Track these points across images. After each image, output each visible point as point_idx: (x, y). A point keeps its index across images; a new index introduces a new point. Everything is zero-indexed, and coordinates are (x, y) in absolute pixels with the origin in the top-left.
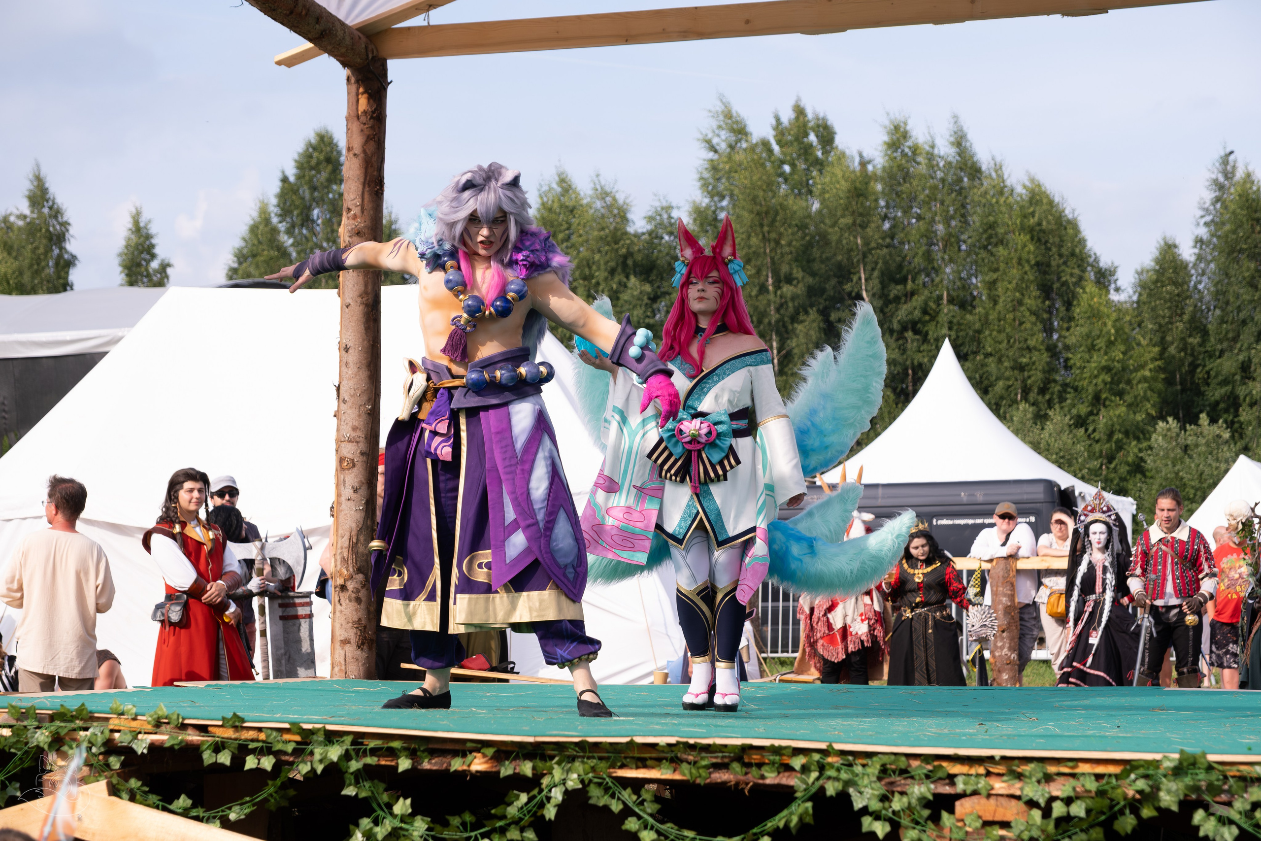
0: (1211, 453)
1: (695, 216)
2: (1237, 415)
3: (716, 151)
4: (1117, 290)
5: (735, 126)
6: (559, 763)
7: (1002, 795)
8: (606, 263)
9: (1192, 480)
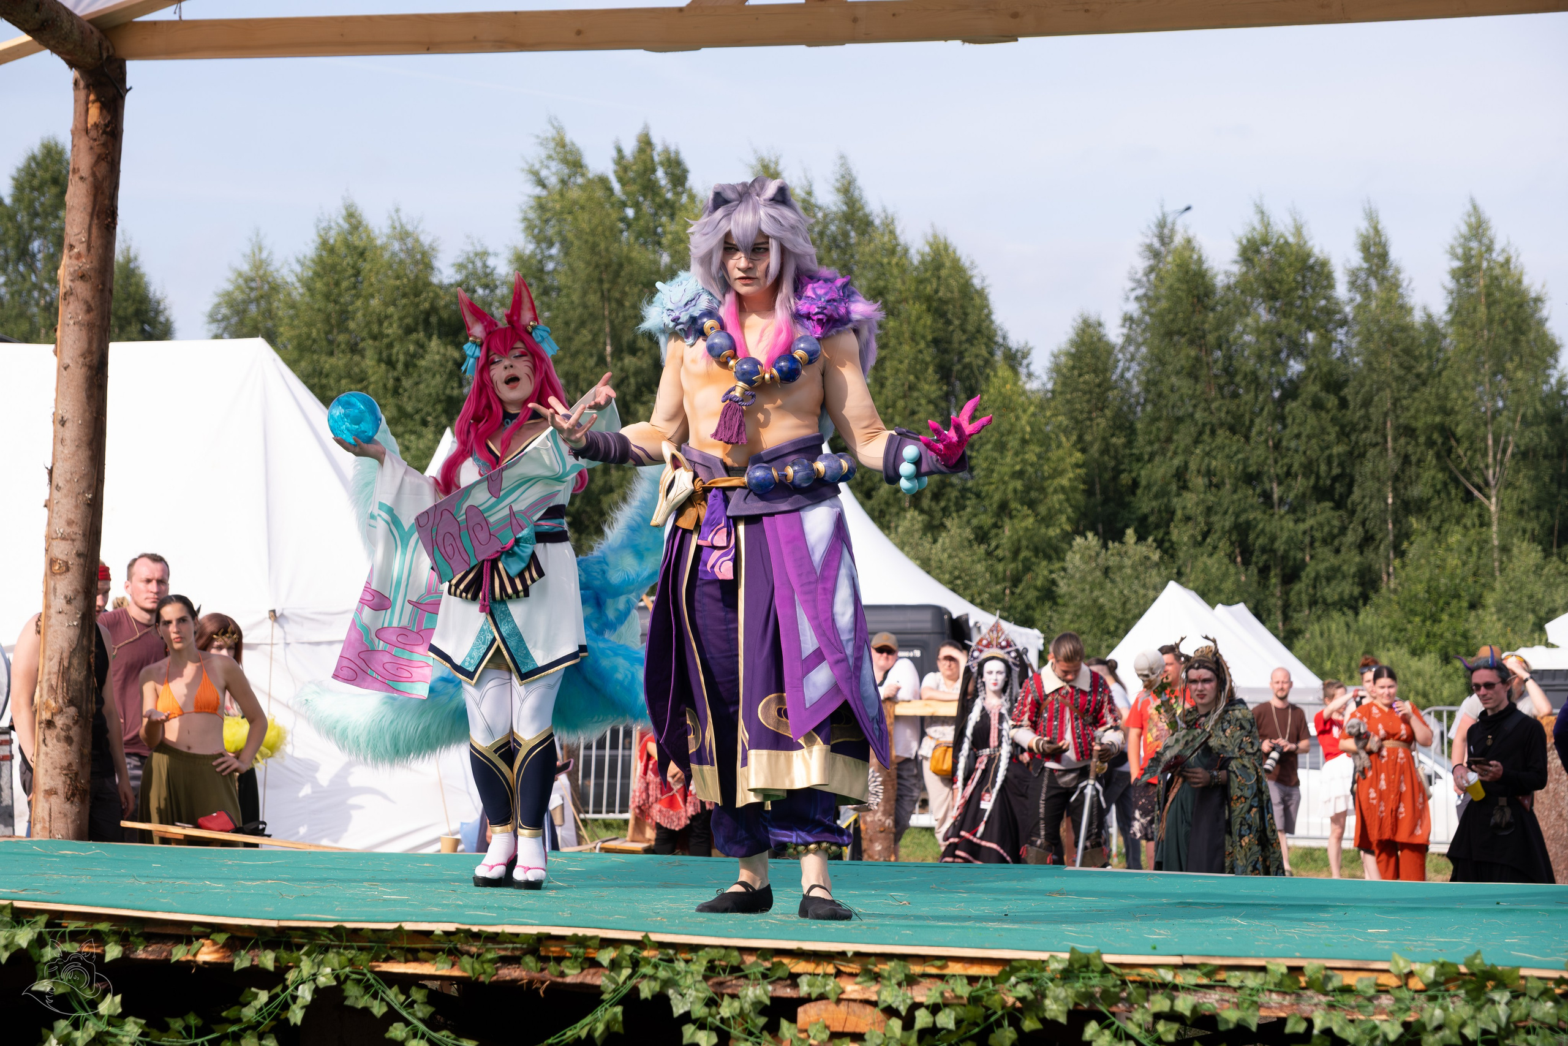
0: (1137, 578)
1: (515, 266)
2: (1168, 533)
3: (544, 186)
4: (1030, 375)
5: (570, 158)
6: (308, 954)
7: (854, 1001)
8: (401, 319)
9: (1113, 609)
